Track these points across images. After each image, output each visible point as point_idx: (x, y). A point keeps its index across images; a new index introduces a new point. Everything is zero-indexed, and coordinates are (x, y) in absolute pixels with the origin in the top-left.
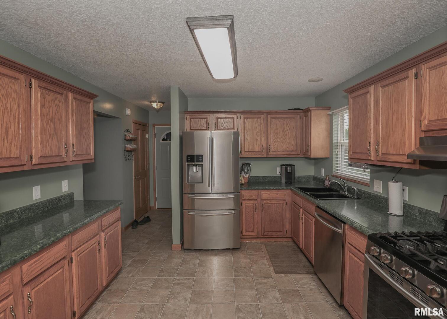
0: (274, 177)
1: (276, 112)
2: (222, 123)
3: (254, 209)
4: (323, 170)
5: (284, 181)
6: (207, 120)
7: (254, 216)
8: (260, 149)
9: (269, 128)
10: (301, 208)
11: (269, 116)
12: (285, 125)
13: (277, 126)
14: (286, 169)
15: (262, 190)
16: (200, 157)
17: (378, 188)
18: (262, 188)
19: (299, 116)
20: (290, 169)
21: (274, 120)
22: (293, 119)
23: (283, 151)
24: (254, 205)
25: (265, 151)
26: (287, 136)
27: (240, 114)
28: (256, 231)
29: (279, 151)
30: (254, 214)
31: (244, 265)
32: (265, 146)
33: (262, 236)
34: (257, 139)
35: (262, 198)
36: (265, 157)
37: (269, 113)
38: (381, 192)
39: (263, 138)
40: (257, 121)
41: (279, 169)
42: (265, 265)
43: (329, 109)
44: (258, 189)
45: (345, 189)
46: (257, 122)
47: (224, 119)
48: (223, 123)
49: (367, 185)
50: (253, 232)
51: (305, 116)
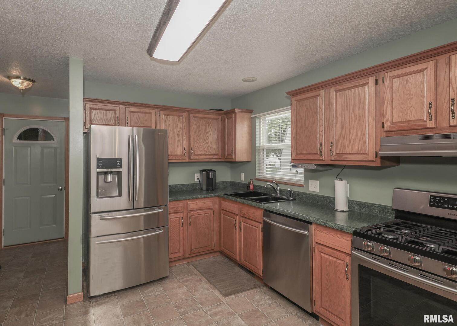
0: (193, 185)
1: (199, 112)
2: (136, 118)
3: (180, 223)
4: (243, 175)
5: (205, 188)
6: (115, 114)
7: (180, 232)
8: (181, 152)
9: (192, 128)
10: (237, 215)
11: (191, 115)
12: (207, 126)
13: (199, 126)
14: (208, 175)
15: (189, 199)
16: (118, 161)
17: (314, 187)
18: (190, 197)
19: (220, 117)
20: (212, 175)
21: (196, 119)
22: (215, 121)
23: (206, 155)
24: (180, 219)
25: (187, 155)
26: (210, 138)
27: (159, 110)
28: (182, 251)
29: (201, 155)
30: (180, 230)
31: (184, 296)
32: (187, 149)
33: (190, 256)
34: (178, 141)
35: (189, 210)
36: (187, 161)
37: (190, 111)
38: (318, 192)
39: (185, 140)
40: (179, 119)
41: (197, 176)
42: (208, 290)
43: (251, 112)
44: (185, 200)
45: (278, 192)
46: (179, 121)
47: (139, 114)
48: (138, 118)
49: (302, 186)
50: (179, 252)
51: (227, 118)
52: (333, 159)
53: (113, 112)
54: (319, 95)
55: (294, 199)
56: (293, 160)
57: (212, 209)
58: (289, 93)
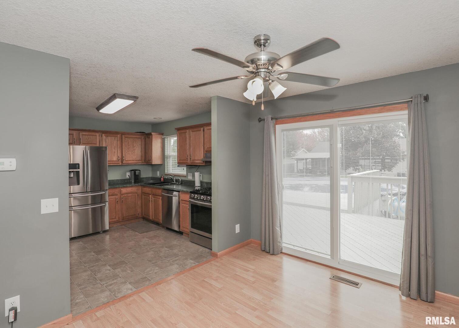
0: (125, 180)
1: (128, 134)
2: (87, 139)
3: (116, 201)
4: (158, 173)
5: (133, 181)
6: (73, 136)
7: (116, 207)
8: (117, 159)
9: (123, 144)
10: (150, 194)
11: (123, 136)
12: (134, 143)
13: (129, 142)
14: (135, 173)
15: (121, 187)
16: (77, 165)
17: (190, 178)
18: (122, 186)
19: (143, 137)
20: (137, 173)
21: (126, 139)
22: (140, 139)
23: (133, 161)
24: (116, 199)
25: (120, 161)
26: (136, 150)
27: (101, 133)
28: (117, 218)
29: (130, 161)
30: (116, 206)
32: (120, 157)
33: (122, 220)
34: (115, 152)
35: (122, 193)
36: (120, 164)
37: (122, 134)
38: (192, 179)
39: (119, 151)
40: (115, 139)
41: (128, 174)
43: (162, 134)
44: (119, 187)
45: (174, 181)
46: (115, 140)
47: (88, 136)
48: (88, 139)
49: (185, 177)
50: (116, 218)
51: (148, 138)
52: (191, 162)
53: (72, 135)
54: (186, 132)
55: (181, 184)
56: (178, 163)
57: (137, 193)
58: (176, 129)
